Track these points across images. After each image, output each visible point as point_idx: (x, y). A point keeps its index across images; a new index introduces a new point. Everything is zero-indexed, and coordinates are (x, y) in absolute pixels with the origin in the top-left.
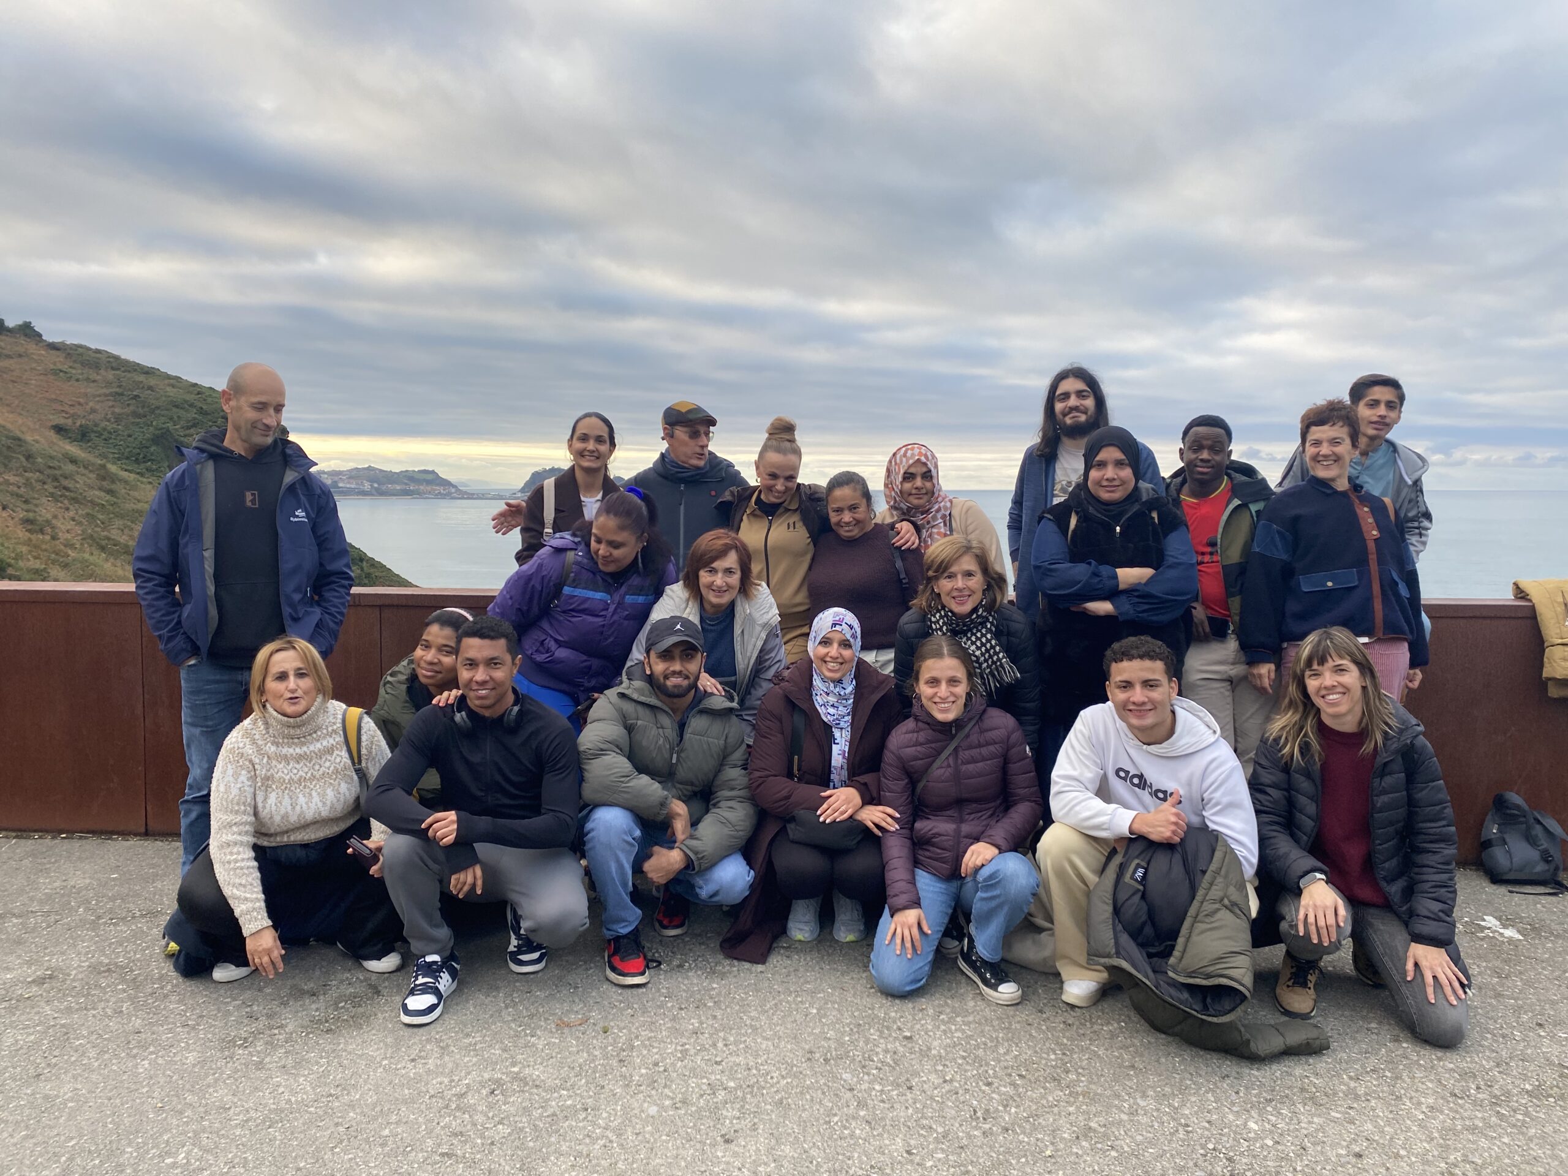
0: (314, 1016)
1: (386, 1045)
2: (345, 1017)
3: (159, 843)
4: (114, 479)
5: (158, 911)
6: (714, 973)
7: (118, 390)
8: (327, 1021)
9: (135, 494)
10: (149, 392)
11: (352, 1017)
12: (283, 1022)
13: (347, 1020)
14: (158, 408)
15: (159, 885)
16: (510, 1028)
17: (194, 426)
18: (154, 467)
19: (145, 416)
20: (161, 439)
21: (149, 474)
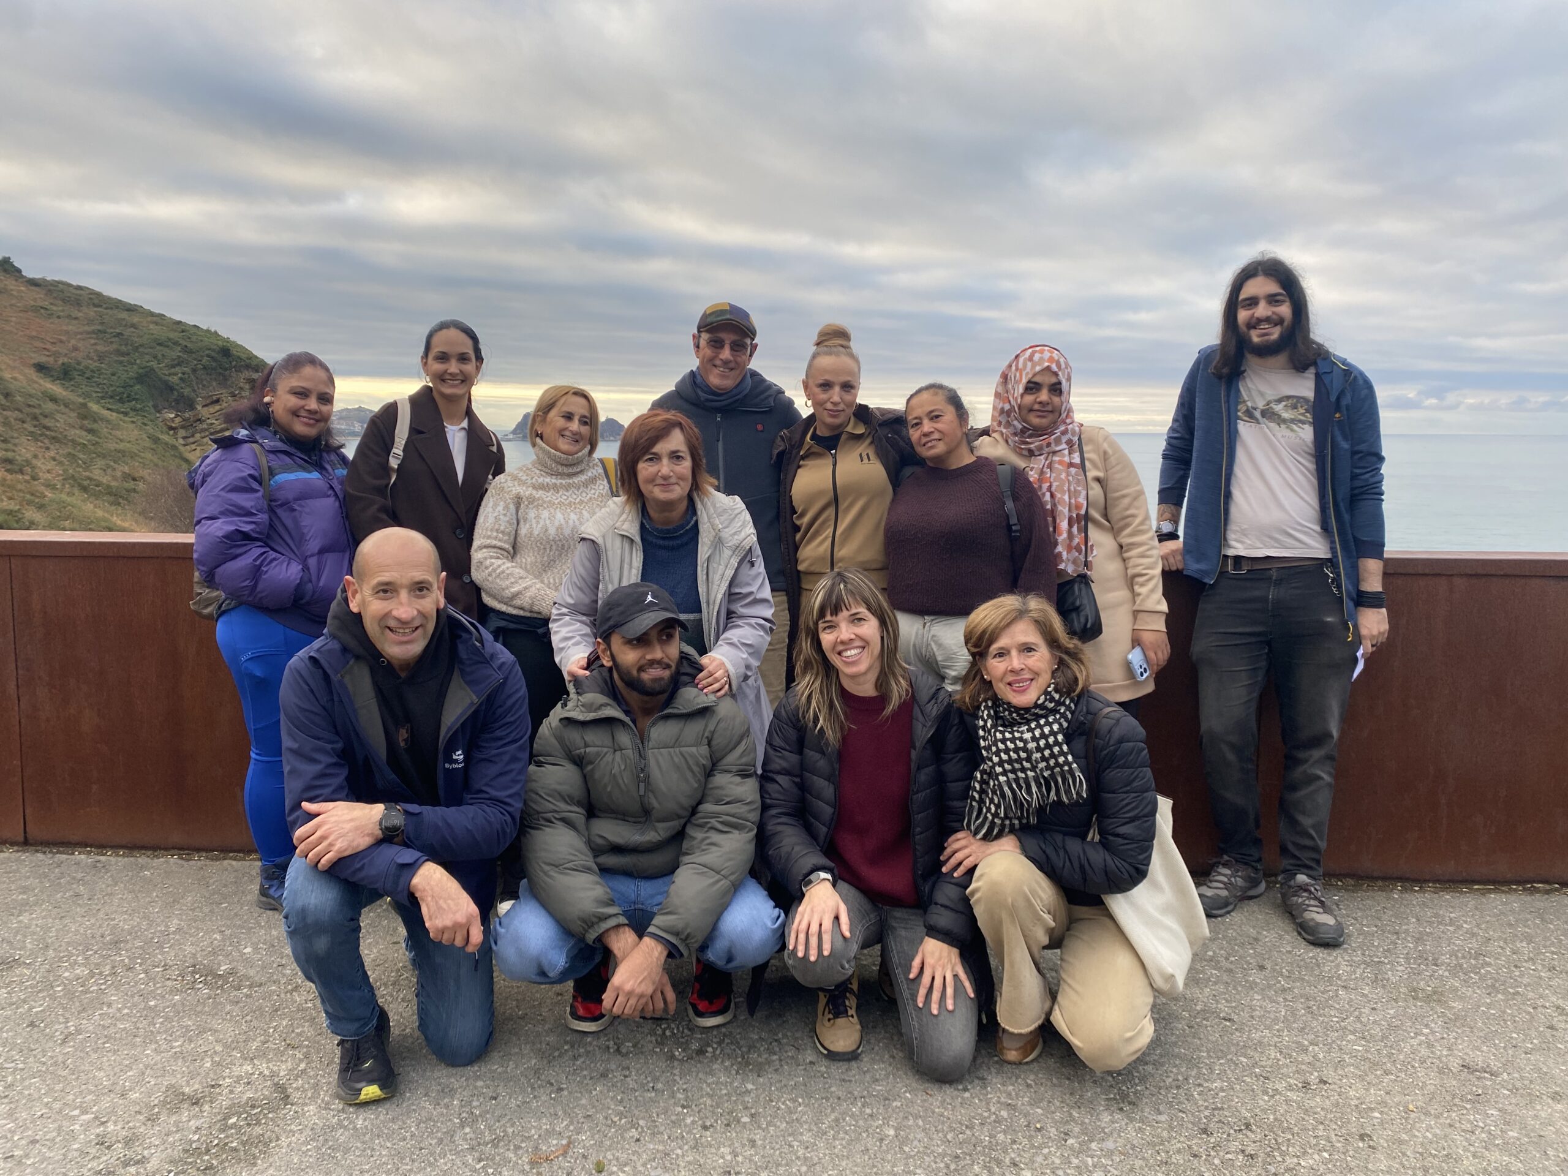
4: (96, 419)
7: (100, 327)
9: (118, 433)
10: (132, 329)
14: (141, 345)
17: (179, 364)
18: (139, 406)
19: (128, 354)
20: (145, 377)
21: (132, 414)
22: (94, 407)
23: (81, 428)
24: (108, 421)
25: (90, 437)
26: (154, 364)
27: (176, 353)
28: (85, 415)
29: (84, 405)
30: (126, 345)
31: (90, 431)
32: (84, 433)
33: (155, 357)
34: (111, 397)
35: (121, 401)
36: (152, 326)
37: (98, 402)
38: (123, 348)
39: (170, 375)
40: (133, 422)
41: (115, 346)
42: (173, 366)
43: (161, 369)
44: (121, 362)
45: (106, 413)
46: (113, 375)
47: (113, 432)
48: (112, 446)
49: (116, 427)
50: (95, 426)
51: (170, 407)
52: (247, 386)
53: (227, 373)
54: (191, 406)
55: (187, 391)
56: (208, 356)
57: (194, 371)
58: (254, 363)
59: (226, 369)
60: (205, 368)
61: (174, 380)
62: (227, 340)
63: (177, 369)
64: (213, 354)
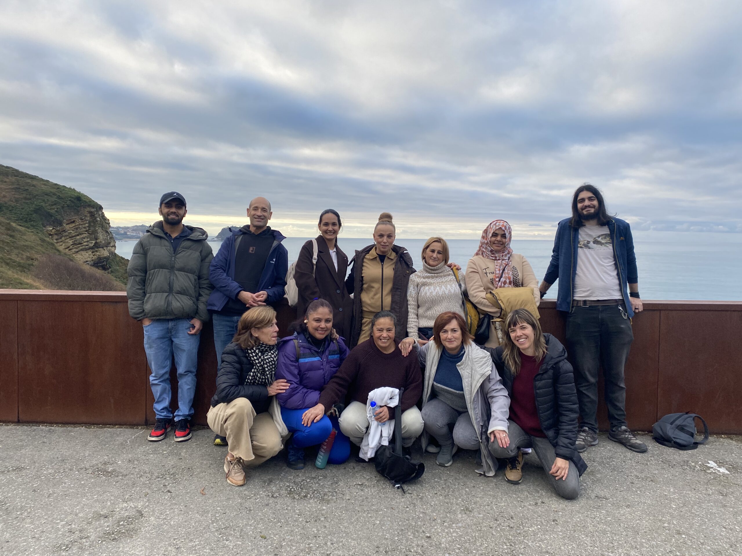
0: (106, 530)
1: (146, 548)
2: (123, 531)
3: (25, 427)
4: (14, 230)
5: (22, 467)
6: (323, 500)
7: (17, 186)
8: (113, 534)
9: (25, 237)
10: (33, 187)
11: (127, 531)
12: (89, 534)
13: (124, 533)
14: (37, 195)
15: (23, 451)
16: (215, 536)
17: (55, 204)
18: (35, 224)
19: (30, 199)
20: (38, 210)
21: (32, 228)
22: (14, 225)
23: (7, 235)
24: (20, 231)
25: (11, 239)
26: (43, 204)
27: (54, 199)
28: (9, 228)
29: (9, 224)
30: (30, 195)
31: (11, 236)
32: (8, 237)
33: (44, 201)
34: (21, 220)
35: (26, 221)
36: (43, 186)
37: (14, 222)
38: (28, 196)
39: (51, 209)
40: (32, 232)
41: (24, 195)
42: (52, 205)
43: (46, 206)
44: (27, 203)
45: (19, 227)
46: (22, 209)
47: (23, 237)
48: (22, 243)
49: (24, 234)
50: (13, 234)
51: (50, 225)
52: (89, 215)
53: (79, 208)
54: (60, 224)
55: (59, 217)
56: (70, 200)
57: (63, 207)
58: (92, 204)
59: (78, 207)
60: (68, 206)
61: (53, 211)
62: (79, 193)
63: (54, 207)
64: (72, 199)
